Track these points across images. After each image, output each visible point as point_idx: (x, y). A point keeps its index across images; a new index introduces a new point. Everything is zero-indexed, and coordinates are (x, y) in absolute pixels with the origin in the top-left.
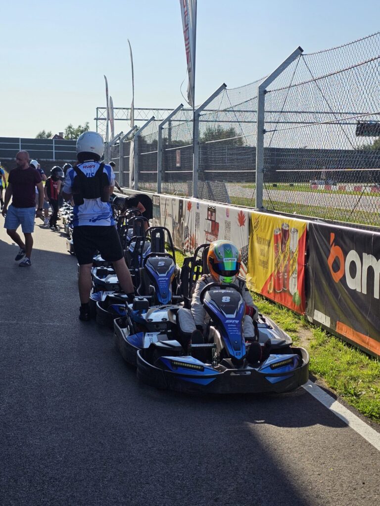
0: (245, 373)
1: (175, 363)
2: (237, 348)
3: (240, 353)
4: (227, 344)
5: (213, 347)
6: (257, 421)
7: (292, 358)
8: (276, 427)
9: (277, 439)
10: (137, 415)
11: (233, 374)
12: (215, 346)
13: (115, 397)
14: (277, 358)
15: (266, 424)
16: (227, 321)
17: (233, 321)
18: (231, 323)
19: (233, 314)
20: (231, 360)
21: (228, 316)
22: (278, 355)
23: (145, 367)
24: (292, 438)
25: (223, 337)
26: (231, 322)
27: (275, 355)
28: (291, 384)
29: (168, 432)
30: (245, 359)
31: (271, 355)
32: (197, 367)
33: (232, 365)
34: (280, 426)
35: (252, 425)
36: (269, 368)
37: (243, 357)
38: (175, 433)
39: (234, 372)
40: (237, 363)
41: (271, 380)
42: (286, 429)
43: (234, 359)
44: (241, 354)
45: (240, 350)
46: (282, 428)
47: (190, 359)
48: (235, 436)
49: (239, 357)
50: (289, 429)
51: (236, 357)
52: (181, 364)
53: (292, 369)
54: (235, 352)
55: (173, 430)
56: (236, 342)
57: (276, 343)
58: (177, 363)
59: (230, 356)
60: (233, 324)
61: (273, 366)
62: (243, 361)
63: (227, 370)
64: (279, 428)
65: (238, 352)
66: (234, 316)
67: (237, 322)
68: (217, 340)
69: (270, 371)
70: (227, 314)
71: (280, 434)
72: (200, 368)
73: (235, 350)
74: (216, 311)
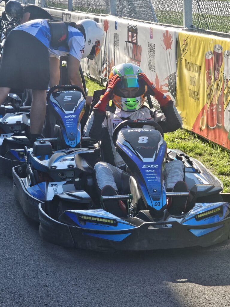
0: (166, 226)
1: (82, 217)
2: (157, 198)
3: (159, 203)
4: (144, 193)
5: (128, 198)
6: (179, 280)
7: (221, 207)
8: (200, 286)
9: (201, 300)
10: (39, 277)
11: (151, 228)
12: (131, 198)
13: (14, 257)
14: (203, 208)
15: (189, 283)
16: (145, 166)
17: (152, 166)
18: (149, 169)
19: (152, 157)
20: (150, 212)
21: (145, 160)
22: (205, 204)
23: (48, 223)
24: (218, 297)
25: (139, 185)
26: (149, 167)
27: (201, 204)
28: (220, 237)
29: (75, 296)
30: (165, 210)
31: (196, 204)
32: (109, 221)
33: (151, 217)
34: (205, 285)
35: (172, 285)
36: (194, 219)
37: (164, 208)
38: (83, 297)
39: (153, 225)
40: (156, 215)
41: (196, 233)
42: (211, 287)
43: (152, 210)
44: (161, 204)
45: (159, 199)
46: (206, 287)
47: (101, 213)
48: (152, 297)
49: (158, 208)
50: (215, 288)
51: (155, 207)
52: (90, 218)
53: (221, 219)
54: (154, 202)
55: (81, 294)
56: (155, 190)
57: (203, 190)
58: (85, 218)
59: (148, 207)
60: (151, 169)
61: (199, 216)
62: (163, 212)
63: (144, 223)
64: (204, 287)
65: (158, 202)
66: (152, 160)
67: (156, 166)
68: (133, 190)
69: (194, 223)
70: (144, 157)
71: (205, 294)
72: (112, 222)
73: (154, 200)
74: (131, 155)
